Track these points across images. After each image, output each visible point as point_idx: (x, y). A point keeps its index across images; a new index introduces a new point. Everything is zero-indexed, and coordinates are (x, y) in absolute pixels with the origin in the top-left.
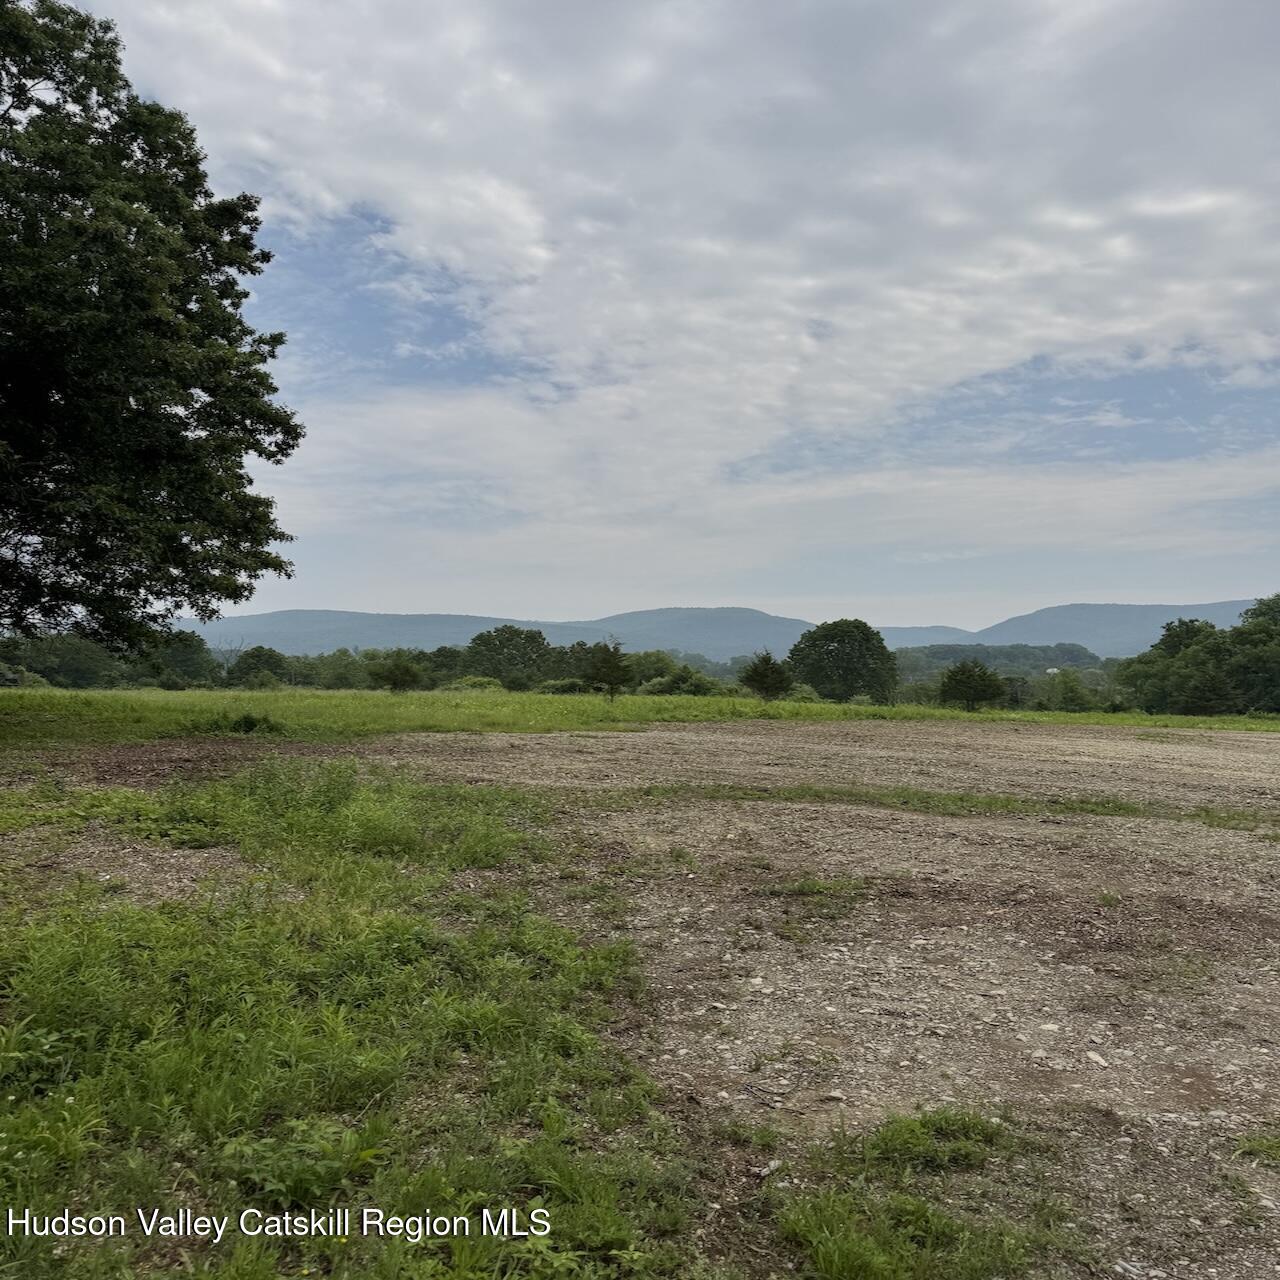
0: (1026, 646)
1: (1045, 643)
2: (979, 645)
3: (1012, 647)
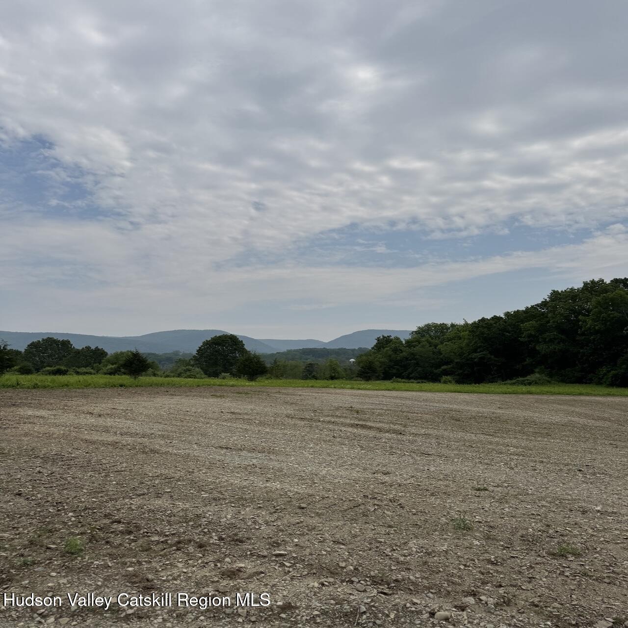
0: (345, 349)
1: (353, 348)
2: (324, 348)
3: (339, 349)
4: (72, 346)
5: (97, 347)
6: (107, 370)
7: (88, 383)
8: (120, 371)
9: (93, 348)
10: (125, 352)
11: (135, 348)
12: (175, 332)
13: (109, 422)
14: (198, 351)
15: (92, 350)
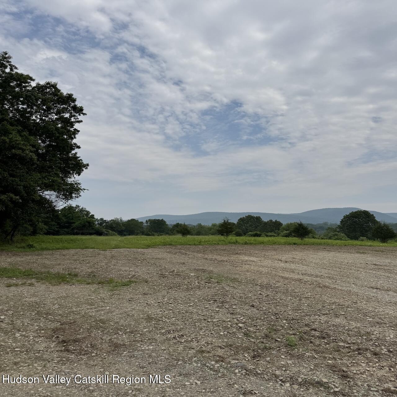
4: (262, 220)
5: (276, 220)
6: (284, 234)
7: (274, 241)
8: (291, 235)
9: (274, 220)
10: (293, 223)
11: (300, 220)
12: (323, 209)
13: (293, 266)
14: (341, 222)
15: (273, 222)
